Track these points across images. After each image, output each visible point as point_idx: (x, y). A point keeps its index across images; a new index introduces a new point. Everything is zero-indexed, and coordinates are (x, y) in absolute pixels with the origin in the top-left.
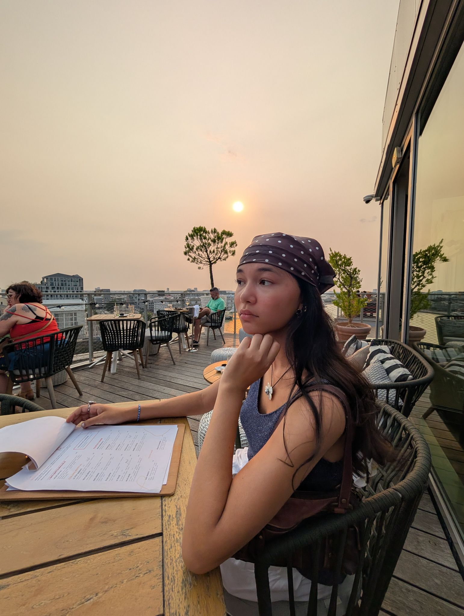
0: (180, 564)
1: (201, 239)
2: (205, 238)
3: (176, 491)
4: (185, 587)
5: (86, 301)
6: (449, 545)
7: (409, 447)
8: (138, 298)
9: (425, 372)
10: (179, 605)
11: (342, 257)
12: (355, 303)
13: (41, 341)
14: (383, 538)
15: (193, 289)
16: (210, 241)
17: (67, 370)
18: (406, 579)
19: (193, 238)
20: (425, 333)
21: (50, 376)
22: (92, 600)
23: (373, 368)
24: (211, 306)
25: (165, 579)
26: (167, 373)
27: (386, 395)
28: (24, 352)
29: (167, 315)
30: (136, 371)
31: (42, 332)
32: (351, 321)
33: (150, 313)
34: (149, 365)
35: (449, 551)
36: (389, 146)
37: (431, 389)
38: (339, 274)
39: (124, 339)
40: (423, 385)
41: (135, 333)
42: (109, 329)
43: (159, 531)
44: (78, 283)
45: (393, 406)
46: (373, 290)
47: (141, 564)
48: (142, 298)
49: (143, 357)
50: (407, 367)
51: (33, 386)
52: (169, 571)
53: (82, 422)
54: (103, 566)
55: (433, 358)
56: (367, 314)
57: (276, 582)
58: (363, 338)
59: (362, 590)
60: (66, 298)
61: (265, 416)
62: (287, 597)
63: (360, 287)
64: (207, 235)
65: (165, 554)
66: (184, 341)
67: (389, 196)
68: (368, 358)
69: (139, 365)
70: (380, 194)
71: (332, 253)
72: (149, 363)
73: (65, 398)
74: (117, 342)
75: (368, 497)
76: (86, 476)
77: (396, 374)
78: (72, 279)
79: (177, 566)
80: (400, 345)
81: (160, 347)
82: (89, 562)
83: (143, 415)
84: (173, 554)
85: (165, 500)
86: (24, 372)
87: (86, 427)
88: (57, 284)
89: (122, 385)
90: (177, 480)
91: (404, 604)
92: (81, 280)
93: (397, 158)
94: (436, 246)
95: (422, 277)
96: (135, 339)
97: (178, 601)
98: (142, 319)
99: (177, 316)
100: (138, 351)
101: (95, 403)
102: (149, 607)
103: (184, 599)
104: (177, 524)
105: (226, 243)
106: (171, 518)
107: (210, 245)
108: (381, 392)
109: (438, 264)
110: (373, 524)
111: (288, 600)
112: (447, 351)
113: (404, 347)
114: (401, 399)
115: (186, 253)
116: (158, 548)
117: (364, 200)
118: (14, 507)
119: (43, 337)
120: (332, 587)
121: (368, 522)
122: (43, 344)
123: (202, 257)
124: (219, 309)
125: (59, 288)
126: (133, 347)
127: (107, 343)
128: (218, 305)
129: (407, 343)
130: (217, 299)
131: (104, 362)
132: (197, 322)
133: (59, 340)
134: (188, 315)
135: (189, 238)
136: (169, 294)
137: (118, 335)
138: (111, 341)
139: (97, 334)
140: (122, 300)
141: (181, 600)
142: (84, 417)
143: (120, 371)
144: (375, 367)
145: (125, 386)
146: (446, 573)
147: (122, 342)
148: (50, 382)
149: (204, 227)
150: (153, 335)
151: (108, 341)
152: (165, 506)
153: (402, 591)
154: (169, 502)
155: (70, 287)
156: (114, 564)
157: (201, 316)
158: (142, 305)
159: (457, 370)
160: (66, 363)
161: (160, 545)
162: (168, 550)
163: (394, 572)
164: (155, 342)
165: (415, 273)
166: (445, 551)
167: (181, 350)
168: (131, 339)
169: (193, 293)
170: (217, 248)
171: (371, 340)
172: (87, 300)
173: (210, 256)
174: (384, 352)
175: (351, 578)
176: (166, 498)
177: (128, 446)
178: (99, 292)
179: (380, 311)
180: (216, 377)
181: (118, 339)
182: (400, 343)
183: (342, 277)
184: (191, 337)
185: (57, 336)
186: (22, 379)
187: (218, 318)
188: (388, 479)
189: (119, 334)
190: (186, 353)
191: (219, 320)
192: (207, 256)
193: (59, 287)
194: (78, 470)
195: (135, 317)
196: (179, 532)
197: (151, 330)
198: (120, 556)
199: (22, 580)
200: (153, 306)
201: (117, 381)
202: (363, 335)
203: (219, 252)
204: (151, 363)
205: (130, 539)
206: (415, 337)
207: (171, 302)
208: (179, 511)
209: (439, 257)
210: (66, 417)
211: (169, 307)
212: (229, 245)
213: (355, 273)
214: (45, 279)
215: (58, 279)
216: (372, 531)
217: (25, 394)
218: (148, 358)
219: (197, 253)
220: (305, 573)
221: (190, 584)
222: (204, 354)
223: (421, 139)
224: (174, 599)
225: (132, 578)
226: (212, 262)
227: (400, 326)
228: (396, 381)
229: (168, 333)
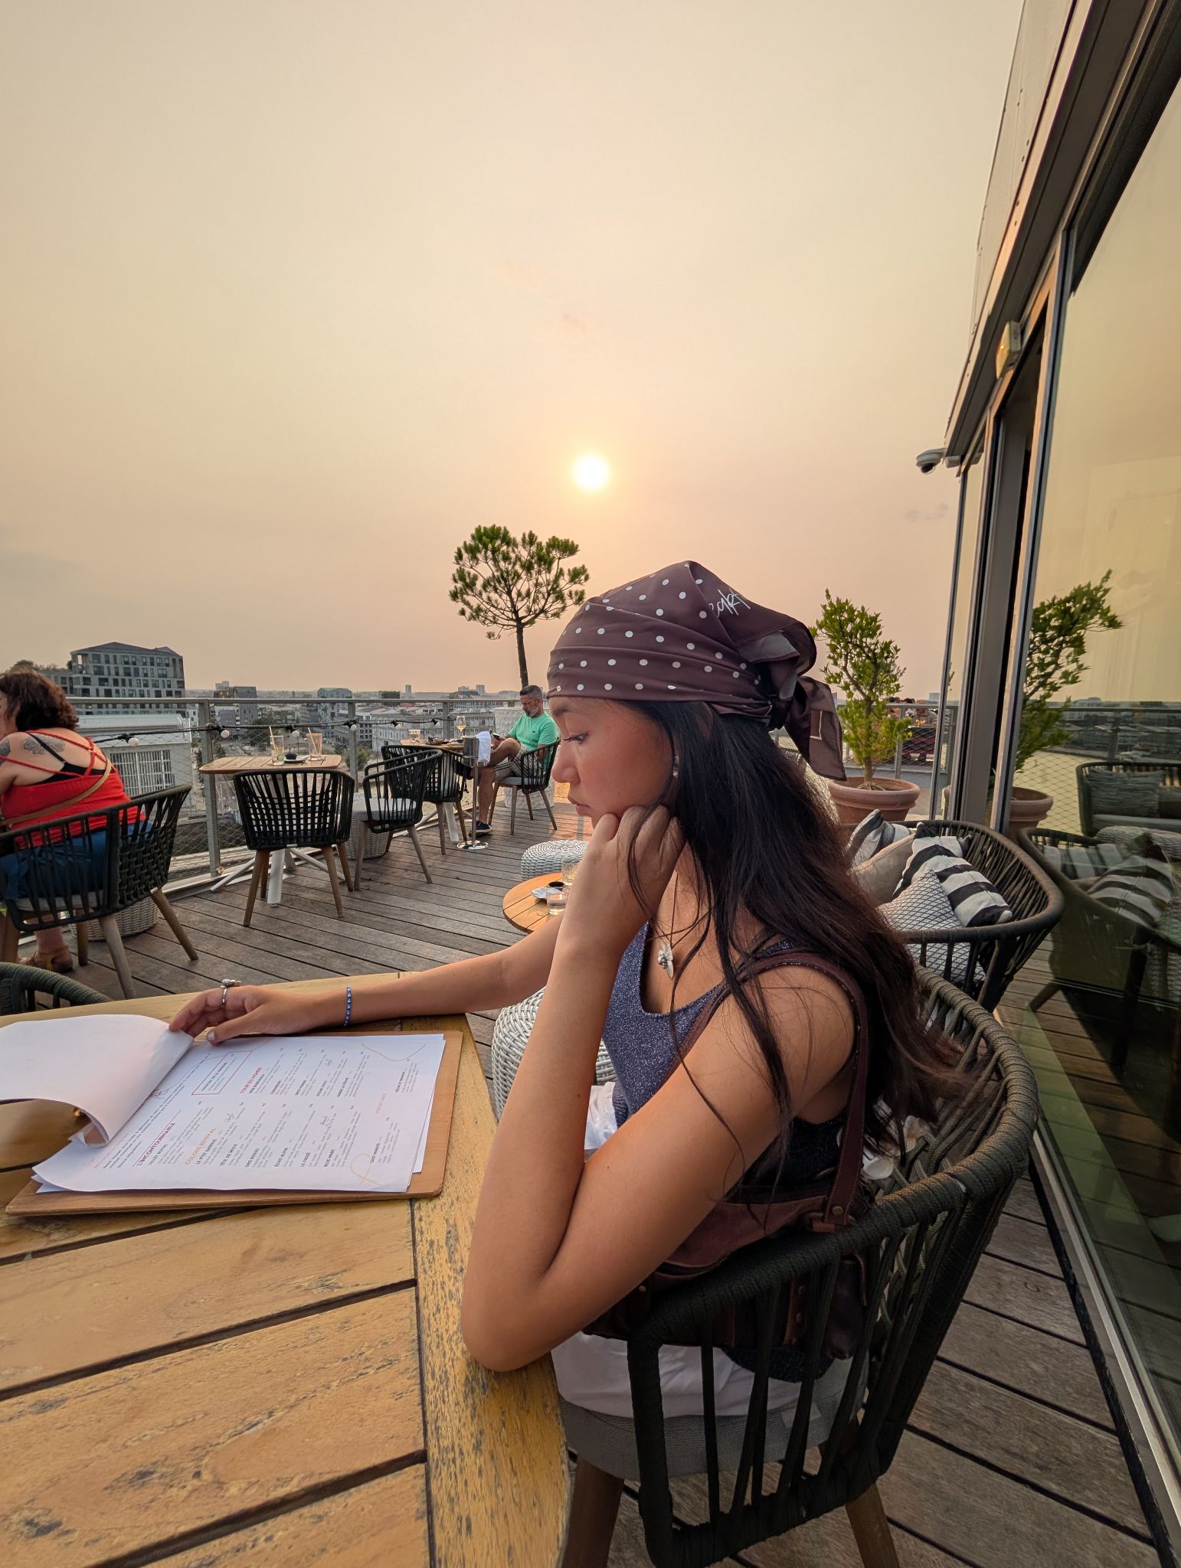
0: (460, 1346)
1: (495, 560)
2: (506, 558)
3: (445, 1188)
4: (473, 1393)
5: (191, 720)
6: (1069, 1291)
7: (994, 1076)
8: (329, 711)
9: (1043, 902)
10: (459, 1431)
11: (856, 613)
12: (883, 728)
13: (83, 826)
14: (920, 1278)
15: (473, 688)
16: (517, 567)
17: (155, 898)
18: (967, 1365)
19: (474, 558)
20: (1049, 806)
21: (110, 914)
22: (260, 1426)
23: (918, 892)
24: (521, 735)
25: (426, 1378)
26: (412, 904)
27: (945, 957)
28: (40, 855)
29: (407, 758)
30: (331, 898)
31: (83, 802)
32: (870, 773)
33: (363, 751)
34: (365, 884)
35: (1068, 1303)
36: (990, 318)
37: (1054, 941)
38: (846, 656)
39: (298, 819)
40: (1037, 932)
41: (327, 803)
42: (258, 795)
43: (409, 1276)
44: (170, 671)
45: (959, 985)
46: (931, 694)
47: (370, 1347)
48: (341, 712)
49: (350, 863)
50: (999, 889)
51: (68, 938)
52: (435, 1361)
53: (208, 1029)
54: (280, 1353)
55: (1064, 868)
56: (912, 755)
57: (675, 1376)
58: (898, 816)
59: (867, 1390)
60: (140, 710)
61: (658, 1018)
62: (698, 1407)
63: (897, 691)
64: (510, 549)
65: (425, 1324)
66: (453, 824)
67: (983, 455)
68: (907, 867)
69: (340, 884)
70: (960, 450)
71: (831, 604)
72: (364, 880)
73: (154, 966)
74: (281, 828)
75: (889, 1194)
76: (228, 1156)
77: (971, 906)
78: (152, 659)
79: (451, 1349)
80: (988, 836)
81: (390, 838)
82: (247, 1345)
83: (359, 1011)
84: (443, 1324)
85: (419, 1208)
86: (44, 904)
87: (219, 1041)
88: (113, 672)
89: (299, 933)
90: (447, 1161)
91: (960, 1415)
92: (177, 661)
93: (1010, 351)
94: (1092, 588)
95: (1053, 666)
96: (328, 818)
97: (457, 1422)
98: (343, 768)
99: (434, 759)
100: (334, 849)
101: (238, 985)
102: (392, 1437)
103: (469, 1418)
104: (450, 1260)
105: (560, 573)
106: (435, 1247)
107: (519, 577)
108: (934, 950)
109: (1094, 634)
110: (898, 1249)
111: (703, 1414)
112: (1097, 849)
113: (996, 840)
114: (982, 965)
115: (454, 596)
116: (407, 1312)
117: (918, 464)
118: (57, 1229)
119: (86, 818)
120: (800, 1384)
121: (887, 1246)
122: (90, 833)
123: (496, 608)
124: (543, 741)
125: (120, 683)
126: (325, 839)
127: (255, 828)
128: (540, 733)
129: (1004, 831)
130: (535, 716)
131: (250, 876)
132: (486, 777)
133: (131, 824)
134: (461, 756)
135: (465, 556)
136: (413, 703)
137: (282, 809)
138: (264, 825)
139: (229, 806)
140: (289, 717)
141: (463, 1420)
142: (212, 1018)
143: (290, 898)
144: (923, 889)
145: (307, 936)
146: (1057, 1350)
147: (295, 828)
148: (114, 927)
149: (505, 528)
150: (374, 808)
151: (258, 826)
152: (421, 1220)
153: (957, 1390)
154: (430, 1211)
155: (149, 678)
156: (307, 1348)
157: (496, 758)
158: (344, 731)
159: (1119, 898)
160: (153, 881)
161: (412, 1307)
162: (431, 1316)
163: (942, 1348)
164: (380, 827)
165: (1035, 656)
166: (1058, 1302)
167: (446, 846)
168: (316, 820)
169: (475, 698)
170: (537, 585)
171: (918, 824)
172: (196, 718)
173: (519, 605)
174: (948, 853)
175: (843, 1366)
176: (423, 1204)
177: (324, 1085)
178: (225, 694)
179: (944, 748)
180: (535, 913)
181: (283, 820)
182: (987, 830)
183: (854, 666)
184: (469, 814)
185: (125, 814)
186: (40, 920)
187: (540, 765)
188: (938, 1152)
189: (285, 806)
190: (459, 854)
191: (542, 769)
192: (509, 604)
193: (120, 678)
194: (207, 1144)
195: (325, 764)
196: (455, 1278)
197: (368, 796)
198: (319, 1332)
199: (94, 1389)
200: (371, 731)
201: (284, 924)
202: (897, 809)
203: (540, 596)
204: (370, 880)
205: (340, 1294)
206: (1022, 815)
207: (415, 722)
208: (453, 1231)
209: (1098, 616)
210: (168, 1017)
211: (412, 737)
212: (567, 578)
213: (886, 655)
214: (80, 657)
215: (115, 657)
216: (896, 1262)
217: (49, 958)
218: (363, 865)
219: (485, 596)
220: (738, 1356)
221: (483, 1386)
222: (504, 854)
223: (1073, 303)
224: (448, 1420)
225: (351, 1378)
226: (523, 621)
227: (991, 786)
228: (971, 924)
229: (411, 803)
